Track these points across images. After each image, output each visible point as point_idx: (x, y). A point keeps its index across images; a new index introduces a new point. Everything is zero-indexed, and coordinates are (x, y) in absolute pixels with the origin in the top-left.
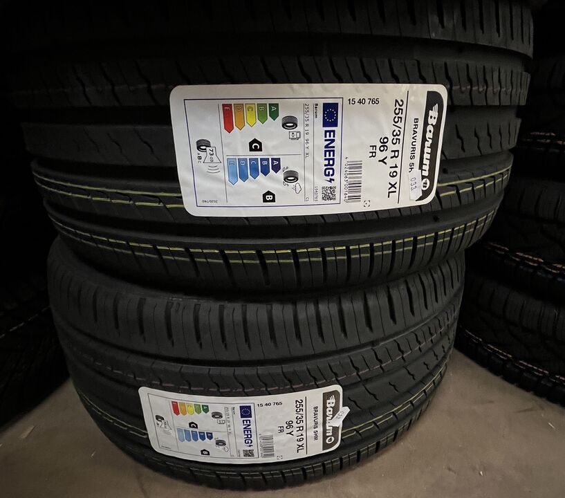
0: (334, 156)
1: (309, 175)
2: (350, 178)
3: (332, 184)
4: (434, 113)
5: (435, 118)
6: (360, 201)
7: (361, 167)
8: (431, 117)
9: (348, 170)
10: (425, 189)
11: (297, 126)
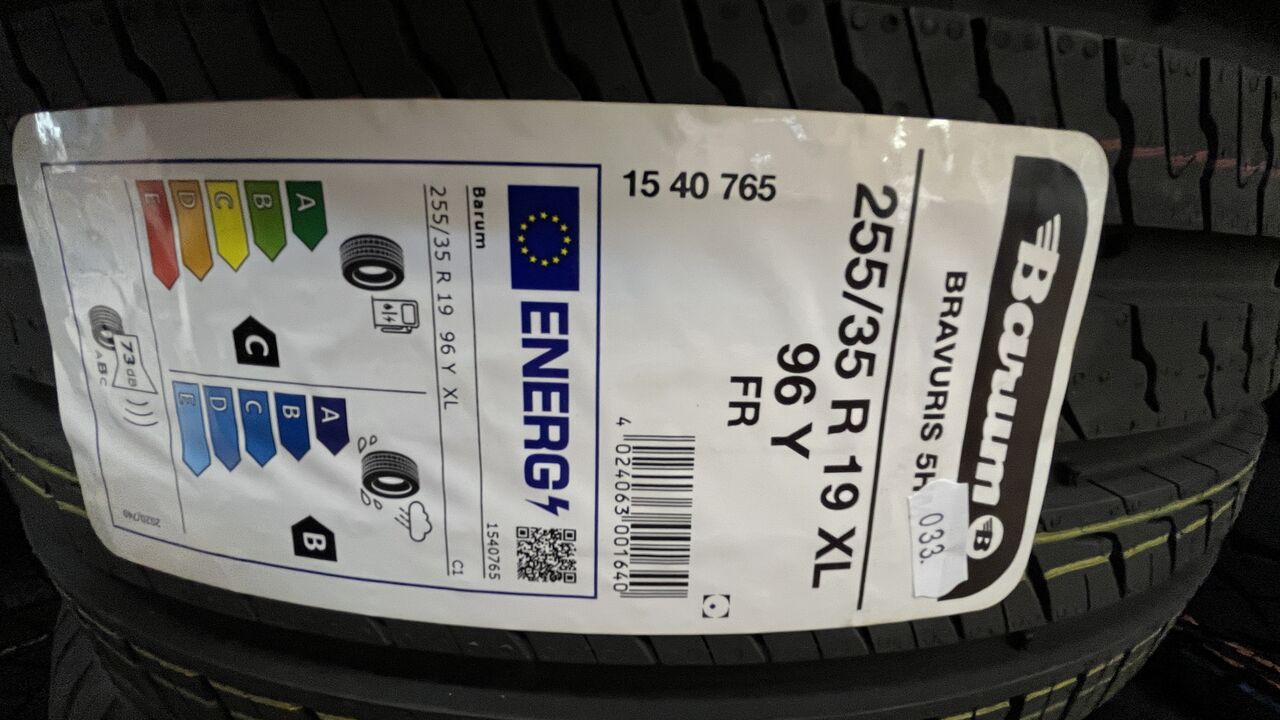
0: (564, 407)
1: (462, 477)
2: (637, 501)
3: (560, 521)
4: (1039, 255)
5: (1042, 275)
6: (684, 595)
7: (688, 463)
8: (1027, 271)
9: (629, 469)
10: (980, 555)
11: (400, 278)
